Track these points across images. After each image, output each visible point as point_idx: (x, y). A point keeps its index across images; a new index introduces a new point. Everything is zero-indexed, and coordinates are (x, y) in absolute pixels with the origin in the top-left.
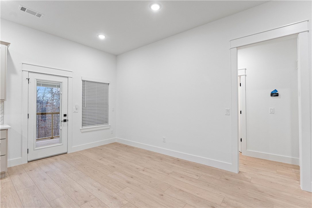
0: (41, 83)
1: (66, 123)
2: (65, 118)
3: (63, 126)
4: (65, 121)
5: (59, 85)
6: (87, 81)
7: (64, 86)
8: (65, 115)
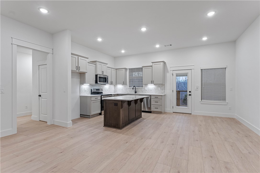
0: (178, 75)
1: (190, 96)
2: (190, 93)
3: (189, 98)
4: (190, 95)
5: (186, 74)
6: (204, 69)
7: (189, 75)
8: (190, 92)
